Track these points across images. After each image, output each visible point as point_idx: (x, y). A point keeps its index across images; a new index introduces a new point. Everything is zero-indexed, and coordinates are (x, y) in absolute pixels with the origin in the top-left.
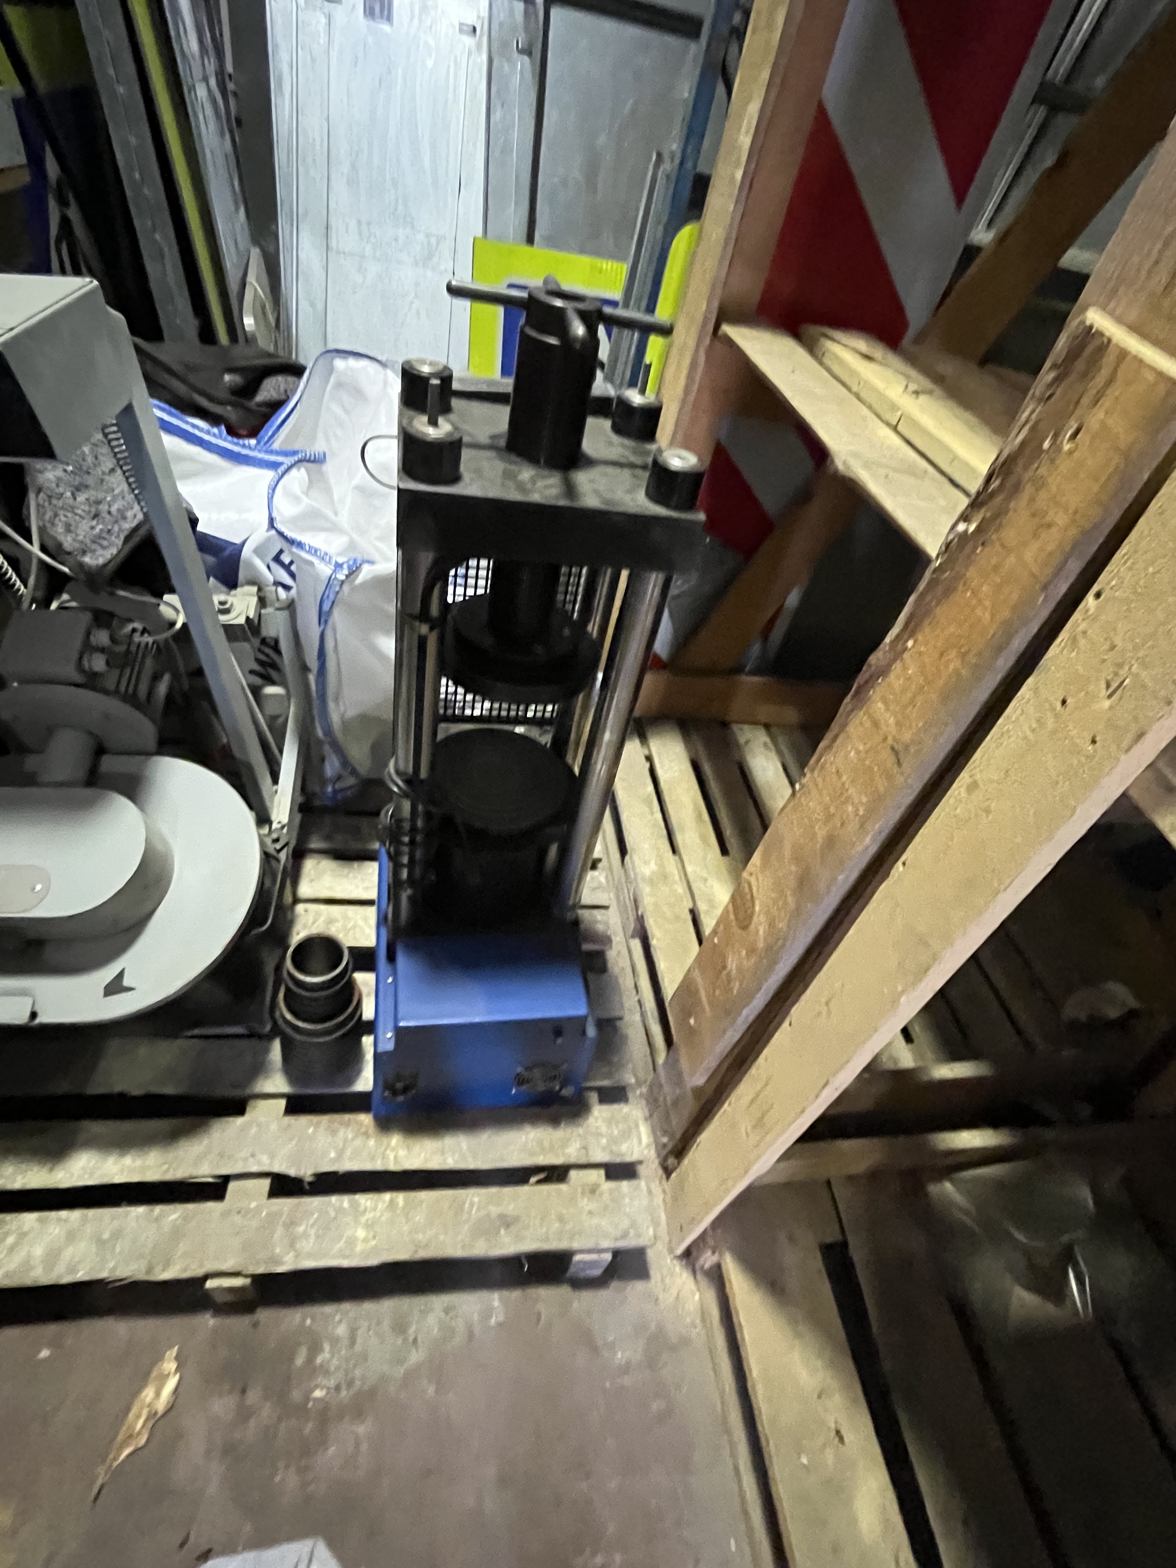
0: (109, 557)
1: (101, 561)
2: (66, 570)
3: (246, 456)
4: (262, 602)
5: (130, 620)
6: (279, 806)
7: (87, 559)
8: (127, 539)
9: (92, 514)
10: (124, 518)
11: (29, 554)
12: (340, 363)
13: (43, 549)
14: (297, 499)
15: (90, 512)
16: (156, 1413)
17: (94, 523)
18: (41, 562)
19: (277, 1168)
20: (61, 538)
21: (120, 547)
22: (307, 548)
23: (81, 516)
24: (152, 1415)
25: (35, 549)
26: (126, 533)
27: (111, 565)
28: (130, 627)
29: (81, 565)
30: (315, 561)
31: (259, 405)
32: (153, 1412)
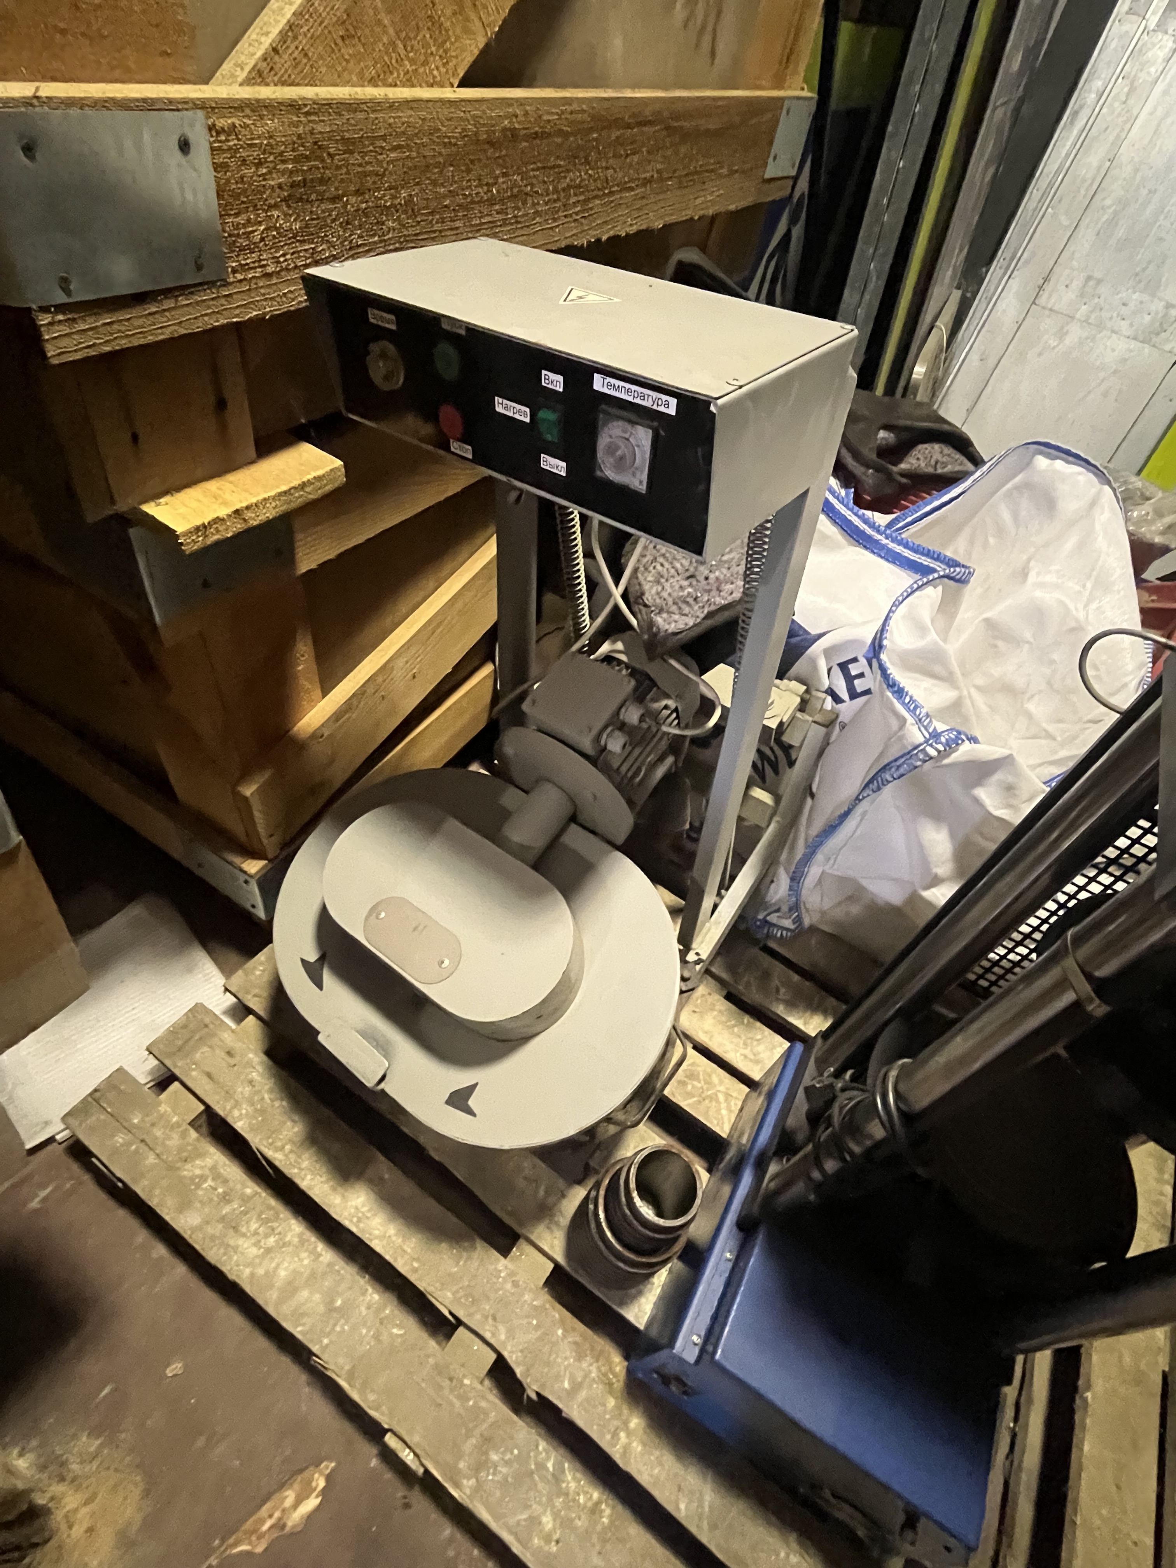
0: (682, 626)
1: (672, 628)
2: (634, 622)
3: (870, 537)
4: (803, 707)
5: (668, 696)
6: (706, 934)
7: (659, 620)
8: (710, 615)
9: (688, 574)
10: (719, 590)
11: (610, 595)
12: (1042, 462)
13: (625, 596)
14: (922, 630)
15: (687, 570)
16: (284, 1526)
17: (685, 583)
18: (616, 607)
19: (506, 1354)
20: (646, 587)
21: (699, 620)
22: (907, 700)
23: (677, 571)
24: (280, 1525)
25: (617, 593)
26: (713, 608)
27: (679, 636)
28: (665, 702)
29: (651, 624)
30: (910, 720)
31: (903, 474)
32: (282, 1523)
